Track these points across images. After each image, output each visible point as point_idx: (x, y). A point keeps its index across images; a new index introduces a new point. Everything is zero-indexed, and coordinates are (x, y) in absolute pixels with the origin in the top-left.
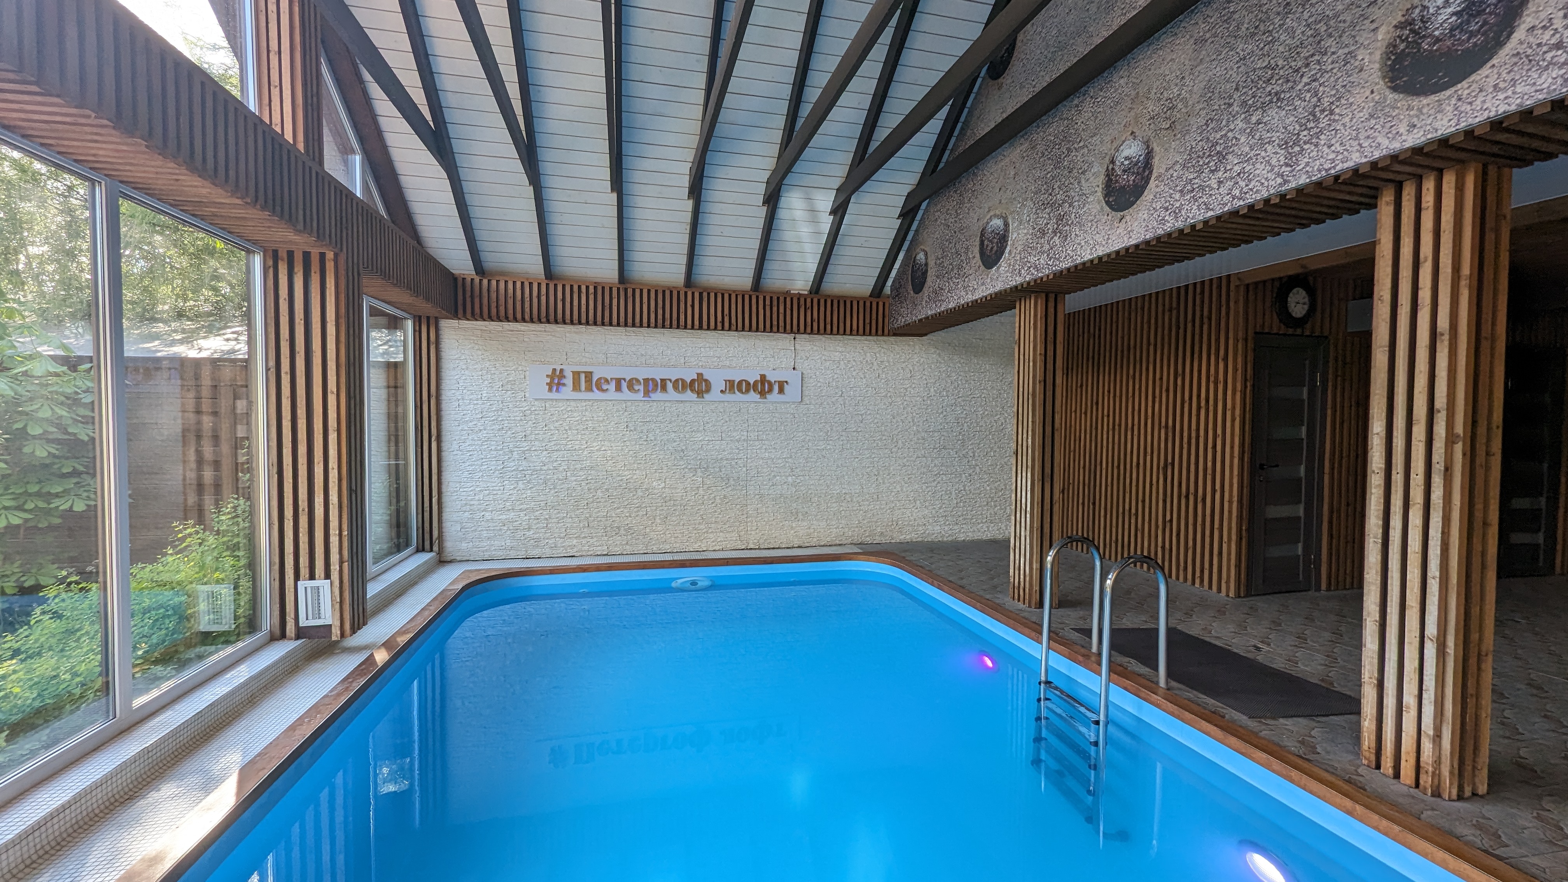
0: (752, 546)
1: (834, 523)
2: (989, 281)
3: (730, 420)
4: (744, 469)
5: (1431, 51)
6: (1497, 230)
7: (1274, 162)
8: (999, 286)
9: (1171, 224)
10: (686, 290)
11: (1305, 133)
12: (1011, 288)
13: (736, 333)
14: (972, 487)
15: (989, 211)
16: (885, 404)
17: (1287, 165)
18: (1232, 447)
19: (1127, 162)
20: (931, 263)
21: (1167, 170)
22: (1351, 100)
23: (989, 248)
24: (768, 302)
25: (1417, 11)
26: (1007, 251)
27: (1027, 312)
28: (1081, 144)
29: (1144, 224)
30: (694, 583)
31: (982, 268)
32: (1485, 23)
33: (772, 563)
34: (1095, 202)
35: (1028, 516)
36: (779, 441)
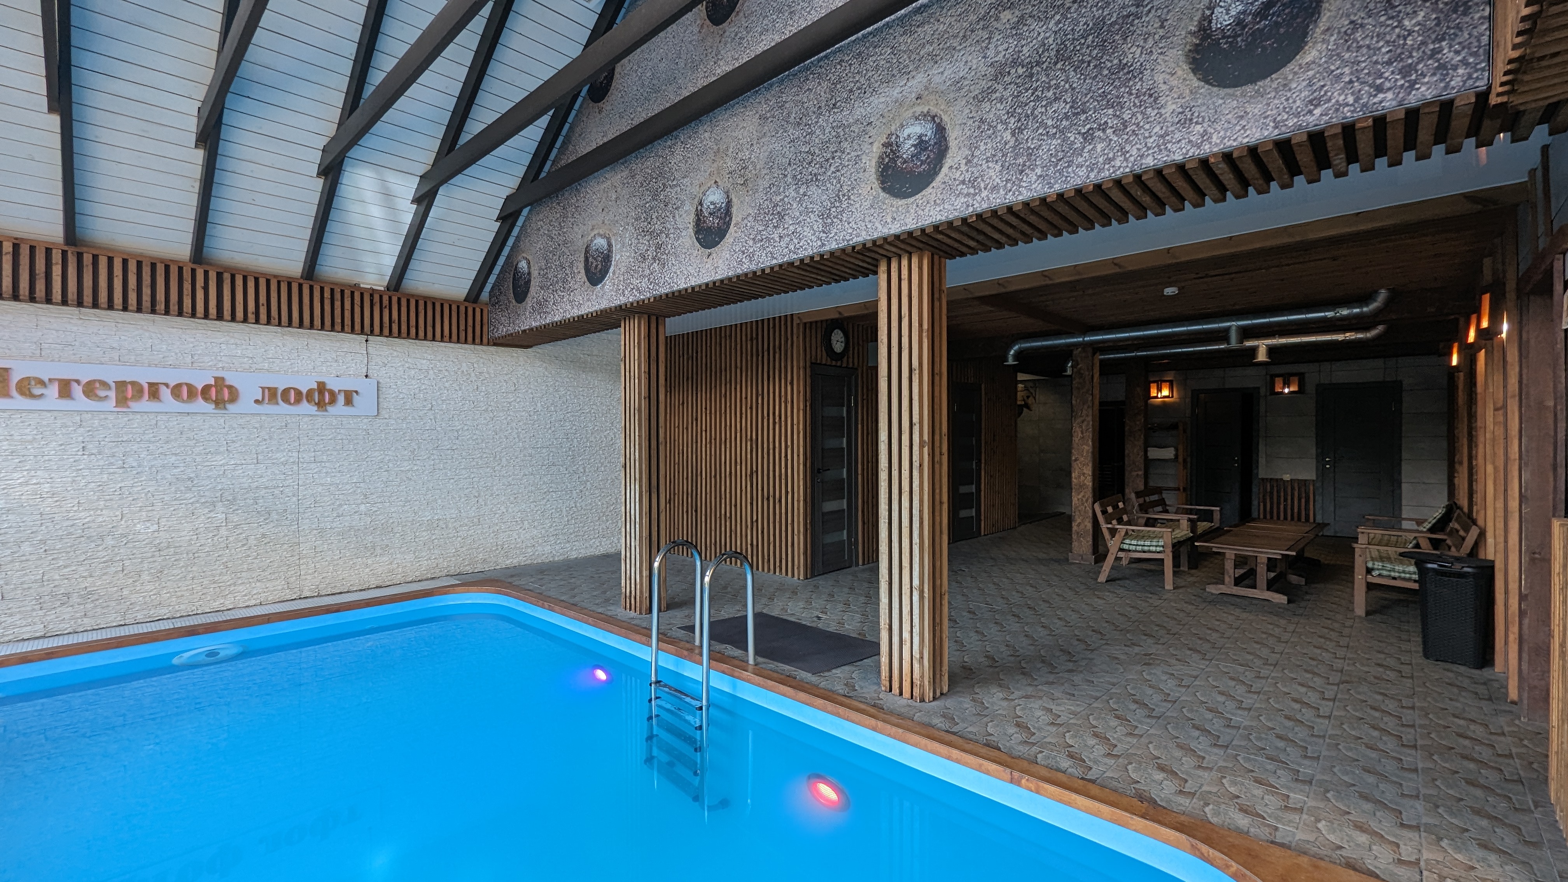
0: (308, 594)
1: (424, 554)
2: (594, 297)
3: (271, 438)
4: (295, 499)
5: (902, 168)
6: (940, 299)
7: (815, 227)
8: (604, 304)
9: (747, 266)
10: (194, 266)
11: (834, 209)
12: (616, 307)
13: (279, 329)
14: (583, 504)
15: (592, 230)
16: (485, 419)
17: (824, 232)
18: (798, 456)
19: (712, 207)
20: (535, 273)
21: (743, 219)
22: (860, 191)
23: (594, 265)
24: (327, 294)
25: (894, 137)
26: (611, 270)
27: (632, 332)
28: (675, 183)
29: (727, 263)
30: (212, 654)
31: (587, 283)
32: (929, 157)
33: (338, 611)
34: (688, 238)
35: (637, 526)
36: (346, 463)
